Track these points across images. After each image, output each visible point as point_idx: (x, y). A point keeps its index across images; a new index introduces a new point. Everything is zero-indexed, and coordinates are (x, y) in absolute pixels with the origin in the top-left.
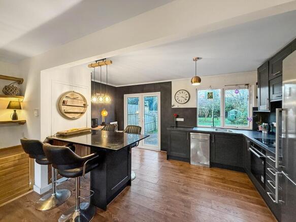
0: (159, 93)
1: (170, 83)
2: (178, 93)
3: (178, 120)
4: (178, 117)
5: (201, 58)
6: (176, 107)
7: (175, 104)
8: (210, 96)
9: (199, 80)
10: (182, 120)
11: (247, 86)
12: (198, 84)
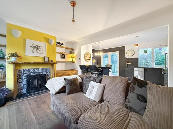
0: (119, 52)
1: (124, 47)
2: (128, 51)
3: (128, 63)
4: (128, 62)
5: (138, 37)
6: (127, 58)
7: (127, 56)
8: (146, 52)
9: (138, 45)
10: (130, 64)
11: (166, 46)
12: (137, 47)
